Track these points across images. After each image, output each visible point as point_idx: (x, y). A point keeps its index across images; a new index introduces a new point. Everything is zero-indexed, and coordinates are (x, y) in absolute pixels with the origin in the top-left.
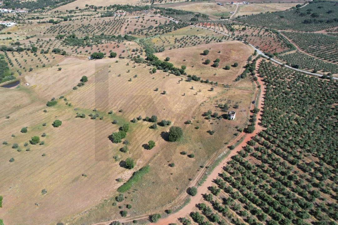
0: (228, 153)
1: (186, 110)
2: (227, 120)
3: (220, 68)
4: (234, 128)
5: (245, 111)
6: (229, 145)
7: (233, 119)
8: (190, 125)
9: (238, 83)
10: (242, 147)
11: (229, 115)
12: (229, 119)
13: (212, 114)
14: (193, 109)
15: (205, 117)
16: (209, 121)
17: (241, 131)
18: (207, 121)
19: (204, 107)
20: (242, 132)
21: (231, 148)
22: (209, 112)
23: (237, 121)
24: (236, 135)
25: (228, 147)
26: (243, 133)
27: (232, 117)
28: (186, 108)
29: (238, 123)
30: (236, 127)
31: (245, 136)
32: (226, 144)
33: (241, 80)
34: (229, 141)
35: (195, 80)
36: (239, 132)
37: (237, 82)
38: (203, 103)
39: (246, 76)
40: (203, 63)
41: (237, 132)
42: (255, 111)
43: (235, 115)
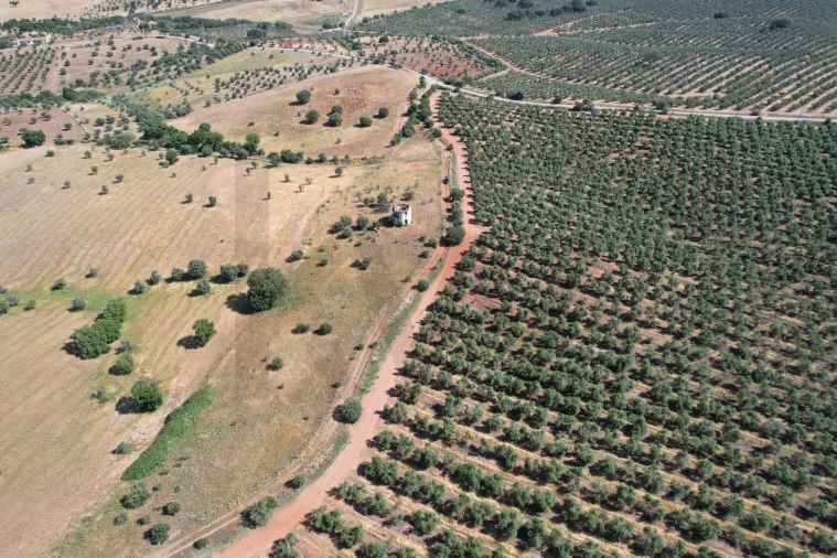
0: (416, 301)
1: (282, 230)
2: (395, 228)
3: (347, 126)
4: (415, 243)
5: (431, 201)
6: (415, 281)
7: (409, 222)
8: (301, 261)
9: (400, 149)
10: (447, 280)
11: (397, 215)
12: (399, 225)
13: (354, 223)
14: (302, 225)
15: (335, 235)
16: (351, 241)
17: (434, 246)
18: (343, 242)
19: (328, 213)
20: (438, 247)
21: (421, 288)
22: (345, 221)
23: (419, 226)
24: (424, 255)
25: (413, 288)
26: (440, 250)
27: (404, 217)
28: (282, 226)
29: (422, 229)
30: (421, 239)
31: (446, 254)
32: (406, 281)
33: (404, 141)
34: (411, 273)
35: (290, 162)
36: (430, 249)
37: (396, 148)
38: (323, 206)
39: (414, 132)
40: (301, 123)
41: (425, 249)
42: (454, 196)
43: (409, 212)
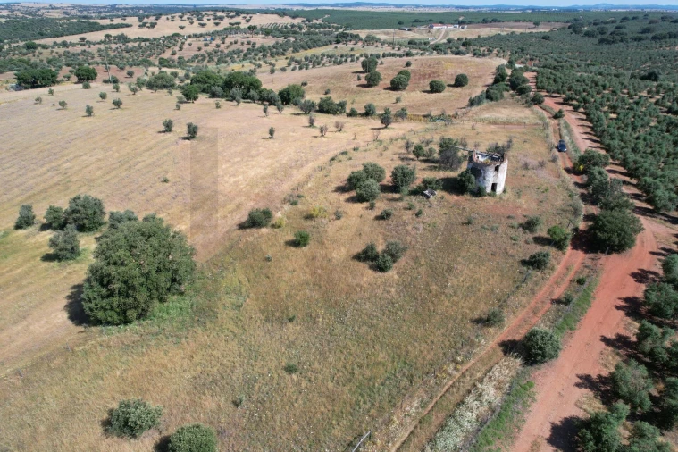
0: (517, 394)
1: (263, 178)
2: (467, 196)
3: (413, 91)
4: (512, 232)
5: (542, 165)
6: (513, 327)
7: (499, 190)
8: (264, 230)
9: (481, 110)
10: (605, 340)
11: (477, 170)
12: (479, 193)
13: (387, 179)
15: (347, 196)
16: (372, 207)
17: (559, 245)
18: (359, 207)
19: (349, 162)
20: (569, 249)
21: (530, 351)
22: (372, 172)
23: (522, 201)
24: (535, 263)
25: (508, 347)
26: (571, 260)
27: (490, 177)
28: (268, 171)
29: (527, 206)
30: (529, 225)
31: (593, 270)
32: (486, 321)
33: (487, 103)
34: (502, 302)
35: (328, 111)
36: (552, 250)
37: (475, 109)
38: (344, 153)
39: (502, 95)
40: (359, 86)
41: (537, 249)
42: (590, 162)
43: (504, 167)
